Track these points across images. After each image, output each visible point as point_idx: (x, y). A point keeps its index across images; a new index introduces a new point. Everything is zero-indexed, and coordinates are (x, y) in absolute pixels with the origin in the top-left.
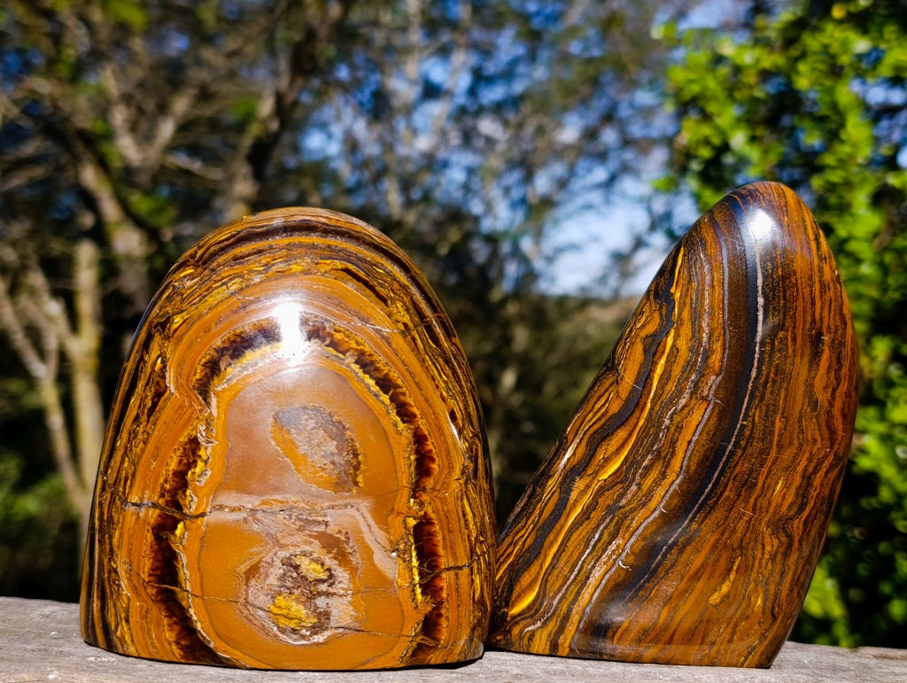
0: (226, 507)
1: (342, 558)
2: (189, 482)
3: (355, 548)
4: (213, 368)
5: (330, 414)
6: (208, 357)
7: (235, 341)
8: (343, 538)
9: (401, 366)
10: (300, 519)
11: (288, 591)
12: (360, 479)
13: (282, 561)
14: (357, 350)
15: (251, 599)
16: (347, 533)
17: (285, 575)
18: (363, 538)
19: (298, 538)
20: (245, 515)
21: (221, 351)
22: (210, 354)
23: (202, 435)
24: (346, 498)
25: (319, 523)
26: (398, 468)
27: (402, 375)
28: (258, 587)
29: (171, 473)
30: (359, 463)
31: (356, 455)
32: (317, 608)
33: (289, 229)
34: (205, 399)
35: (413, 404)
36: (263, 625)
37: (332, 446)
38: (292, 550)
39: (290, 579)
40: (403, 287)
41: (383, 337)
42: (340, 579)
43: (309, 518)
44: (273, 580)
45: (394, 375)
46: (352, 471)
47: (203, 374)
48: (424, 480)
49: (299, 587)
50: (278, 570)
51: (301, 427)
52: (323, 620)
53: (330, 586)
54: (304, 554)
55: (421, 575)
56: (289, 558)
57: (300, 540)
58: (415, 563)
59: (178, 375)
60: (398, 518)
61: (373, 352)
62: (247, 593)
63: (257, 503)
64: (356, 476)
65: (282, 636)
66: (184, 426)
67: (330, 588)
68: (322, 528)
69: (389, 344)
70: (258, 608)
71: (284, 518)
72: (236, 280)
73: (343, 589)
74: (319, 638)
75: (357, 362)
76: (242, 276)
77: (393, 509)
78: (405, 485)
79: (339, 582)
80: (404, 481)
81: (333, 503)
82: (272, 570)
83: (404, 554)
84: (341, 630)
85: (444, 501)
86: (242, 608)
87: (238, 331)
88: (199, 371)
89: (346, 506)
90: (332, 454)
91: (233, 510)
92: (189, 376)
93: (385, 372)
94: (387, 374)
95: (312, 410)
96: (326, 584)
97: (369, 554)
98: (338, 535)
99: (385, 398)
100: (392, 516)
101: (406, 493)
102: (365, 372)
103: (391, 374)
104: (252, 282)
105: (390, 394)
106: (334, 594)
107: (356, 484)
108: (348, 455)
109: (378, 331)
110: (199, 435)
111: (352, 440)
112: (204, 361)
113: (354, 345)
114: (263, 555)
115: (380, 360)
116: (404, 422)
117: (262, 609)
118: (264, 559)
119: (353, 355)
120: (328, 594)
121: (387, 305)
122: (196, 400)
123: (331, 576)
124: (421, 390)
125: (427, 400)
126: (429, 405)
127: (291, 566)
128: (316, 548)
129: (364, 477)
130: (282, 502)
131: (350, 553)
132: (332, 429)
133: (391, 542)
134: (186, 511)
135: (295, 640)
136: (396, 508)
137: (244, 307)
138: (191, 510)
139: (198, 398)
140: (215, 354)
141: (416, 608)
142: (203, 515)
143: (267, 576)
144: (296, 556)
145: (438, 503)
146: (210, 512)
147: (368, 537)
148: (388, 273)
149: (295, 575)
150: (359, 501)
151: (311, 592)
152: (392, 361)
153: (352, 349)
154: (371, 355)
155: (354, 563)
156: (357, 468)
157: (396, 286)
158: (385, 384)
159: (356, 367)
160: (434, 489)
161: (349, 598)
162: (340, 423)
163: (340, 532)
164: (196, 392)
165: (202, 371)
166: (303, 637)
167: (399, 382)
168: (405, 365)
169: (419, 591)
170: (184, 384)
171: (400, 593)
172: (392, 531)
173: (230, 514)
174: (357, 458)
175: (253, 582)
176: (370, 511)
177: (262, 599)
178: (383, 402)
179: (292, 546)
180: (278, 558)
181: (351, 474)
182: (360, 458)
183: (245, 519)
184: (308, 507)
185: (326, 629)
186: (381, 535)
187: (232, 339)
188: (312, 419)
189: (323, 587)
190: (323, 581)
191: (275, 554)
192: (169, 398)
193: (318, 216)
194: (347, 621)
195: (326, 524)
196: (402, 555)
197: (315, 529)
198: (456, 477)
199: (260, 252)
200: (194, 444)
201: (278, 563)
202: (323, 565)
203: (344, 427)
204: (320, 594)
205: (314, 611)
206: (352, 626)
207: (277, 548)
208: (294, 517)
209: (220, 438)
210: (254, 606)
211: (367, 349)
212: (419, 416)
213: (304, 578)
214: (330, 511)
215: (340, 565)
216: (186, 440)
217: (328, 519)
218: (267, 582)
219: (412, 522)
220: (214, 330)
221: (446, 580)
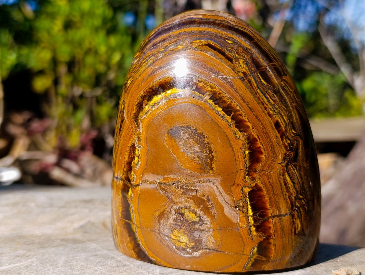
0: (148, 181)
1: (206, 210)
2: (133, 168)
3: (213, 205)
4: (140, 107)
5: (196, 129)
6: (138, 101)
7: (149, 92)
8: (206, 199)
9: (239, 98)
10: (183, 188)
11: (179, 227)
12: (214, 166)
13: (175, 211)
14: (211, 91)
15: (161, 230)
16: (208, 196)
17: (177, 218)
18: (217, 199)
19: (182, 199)
20: (156, 186)
21: (143, 97)
22: (138, 100)
23: (136, 143)
24: (206, 176)
25: (192, 190)
26: (237, 159)
27: (240, 103)
28: (164, 225)
29: (126, 163)
30: (213, 157)
31: (211, 152)
32: (194, 237)
33: (181, 25)
34: (137, 124)
35: (247, 120)
36: (168, 245)
37: (197, 148)
38: (179, 205)
39: (179, 221)
40: (246, 50)
41: (228, 82)
42: (206, 222)
43: (187, 188)
44: (171, 221)
45: (234, 104)
46: (209, 161)
47: (136, 110)
48: (255, 165)
49: (184, 225)
50: (173, 216)
51: (181, 137)
52: (198, 244)
53: (200, 225)
54: (186, 207)
55: (254, 220)
56: (179, 210)
57: (183, 200)
58: (251, 213)
59: (128, 111)
60: (238, 188)
61: (221, 92)
62: (160, 228)
63: (161, 179)
64: (212, 164)
65: (178, 252)
66: (130, 138)
67: (200, 227)
68: (194, 194)
69: (232, 86)
70: (165, 235)
71: (175, 188)
72: (152, 57)
73: (207, 227)
74: (196, 254)
75: (211, 99)
76: (154, 55)
77: (235, 183)
78: (242, 169)
79: (205, 224)
80: (241, 166)
81: (199, 180)
82: (171, 216)
83: (243, 208)
84: (208, 250)
85: (269, 177)
86: (158, 235)
87: (150, 86)
88: (135, 109)
89: (206, 181)
90: (198, 152)
91: (151, 183)
92: (131, 112)
93: (229, 103)
94: (230, 104)
95: (186, 128)
96: (198, 225)
97: (222, 208)
98: (203, 198)
99: (229, 118)
100: (234, 187)
101: (242, 173)
102: (215, 104)
103: (232, 104)
104: (158, 58)
105: (231, 115)
106: (203, 230)
107: (212, 169)
108: (206, 152)
109: (225, 79)
110: (135, 143)
111: (209, 144)
112: (137, 103)
113: (209, 89)
114: (166, 207)
115: (226, 96)
116: (240, 131)
117: (167, 236)
118: (166, 210)
119: (209, 95)
120: (200, 230)
121: (232, 63)
122: (133, 124)
123: (201, 220)
124: (252, 111)
125: (257, 117)
126: (259, 120)
127: (180, 214)
128: (192, 205)
129: (216, 164)
130: (173, 179)
131: (210, 208)
132: (197, 138)
133: (234, 202)
134: (132, 182)
135: (184, 254)
136: (236, 182)
137: (154, 73)
138: (134, 182)
139: (134, 124)
140: (141, 99)
141: (252, 239)
142: (138, 185)
143: (168, 219)
144: (182, 208)
145: (265, 178)
146: (141, 184)
147: (220, 199)
148: (235, 43)
149: (182, 219)
150: (214, 178)
151: (191, 229)
152: (233, 96)
153: (208, 91)
154: (220, 94)
155: (213, 214)
156: (212, 160)
157: (240, 50)
158: (228, 110)
159: (210, 102)
160: (262, 170)
161: (211, 233)
162: (201, 134)
163: (204, 196)
164: (134, 120)
165: (136, 109)
166: (188, 253)
167: (238, 108)
168: (242, 98)
169: (253, 229)
170: (130, 116)
171: (241, 230)
172: (234, 195)
173: (149, 185)
174: (212, 154)
175: (162, 222)
176: (221, 184)
177: (166, 231)
178: (227, 121)
179: (180, 203)
180: (173, 209)
181: (209, 163)
182: (213, 154)
183: (156, 188)
184: (186, 182)
185: (200, 249)
186: (227, 197)
187: (148, 91)
188: (186, 133)
189: (197, 226)
190: (196, 223)
191: (172, 207)
192: (125, 124)
193: (198, 15)
194: (211, 245)
195: (197, 191)
196: (241, 209)
197: (191, 194)
198: (279, 162)
199: (164, 40)
200: (133, 147)
201: (173, 212)
202: (196, 214)
203: (204, 137)
204: (196, 230)
205: (193, 239)
206: (214, 248)
207: (172, 204)
208: (179, 187)
209: (143, 145)
210: (163, 234)
211: (217, 90)
212: (251, 127)
213: (187, 221)
214: (198, 184)
215: (205, 214)
216: (131, 145)
217: (197, 188)
218: (169, 222)
219: (247, 190)
220: (141, 86)
221: (272, 223)
